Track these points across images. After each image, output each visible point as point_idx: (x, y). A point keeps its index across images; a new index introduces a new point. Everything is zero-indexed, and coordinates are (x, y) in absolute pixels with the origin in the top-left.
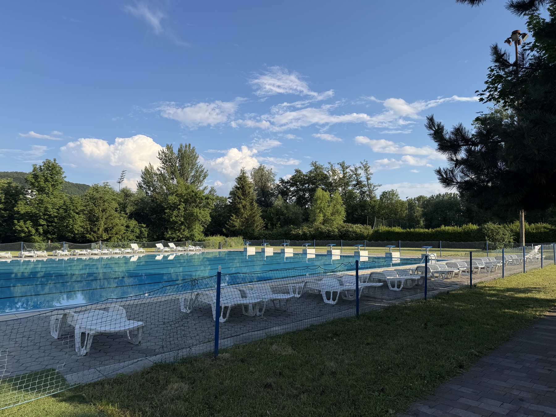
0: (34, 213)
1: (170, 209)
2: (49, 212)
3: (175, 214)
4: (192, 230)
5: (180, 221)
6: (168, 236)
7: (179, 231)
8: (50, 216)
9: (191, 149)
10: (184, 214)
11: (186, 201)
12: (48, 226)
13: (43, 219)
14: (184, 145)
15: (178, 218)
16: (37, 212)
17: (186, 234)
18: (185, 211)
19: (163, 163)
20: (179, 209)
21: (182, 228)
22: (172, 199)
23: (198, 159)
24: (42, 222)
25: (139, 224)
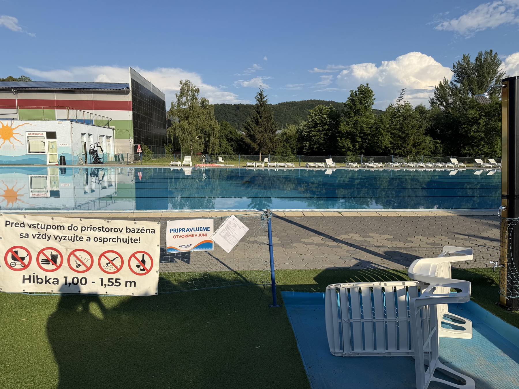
0: (352, 132)
1: (468, 124)
2: (364, 130)
3: (474, 129)
4: (494, 146)
5: (480, 136)
6: (465, 152)
7: (478, 146)
8: (364, 134)
9: (493, 55)
10: (485, 129)
11: (488, 115)
12: (363, 142)
13: (359, 137)
14: (483, 52)
15: (478, 134)
16: (355, 131)
17: (485, 150)
18: (485, 125)
19: (458, 76)
20: (479, 124)
21: (481, 144)
22: (472, 113)
23: (500, 66)
24: (359, 139)
25: (434, 140)
